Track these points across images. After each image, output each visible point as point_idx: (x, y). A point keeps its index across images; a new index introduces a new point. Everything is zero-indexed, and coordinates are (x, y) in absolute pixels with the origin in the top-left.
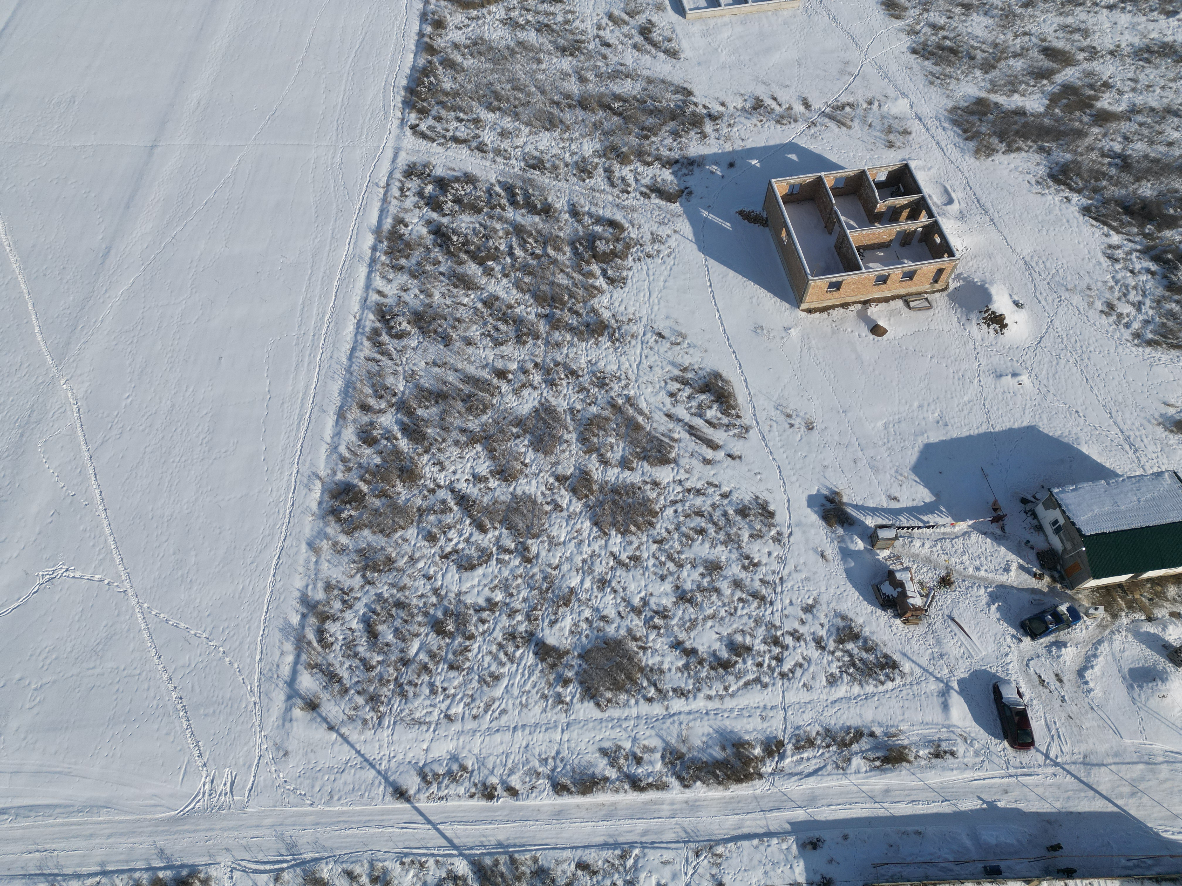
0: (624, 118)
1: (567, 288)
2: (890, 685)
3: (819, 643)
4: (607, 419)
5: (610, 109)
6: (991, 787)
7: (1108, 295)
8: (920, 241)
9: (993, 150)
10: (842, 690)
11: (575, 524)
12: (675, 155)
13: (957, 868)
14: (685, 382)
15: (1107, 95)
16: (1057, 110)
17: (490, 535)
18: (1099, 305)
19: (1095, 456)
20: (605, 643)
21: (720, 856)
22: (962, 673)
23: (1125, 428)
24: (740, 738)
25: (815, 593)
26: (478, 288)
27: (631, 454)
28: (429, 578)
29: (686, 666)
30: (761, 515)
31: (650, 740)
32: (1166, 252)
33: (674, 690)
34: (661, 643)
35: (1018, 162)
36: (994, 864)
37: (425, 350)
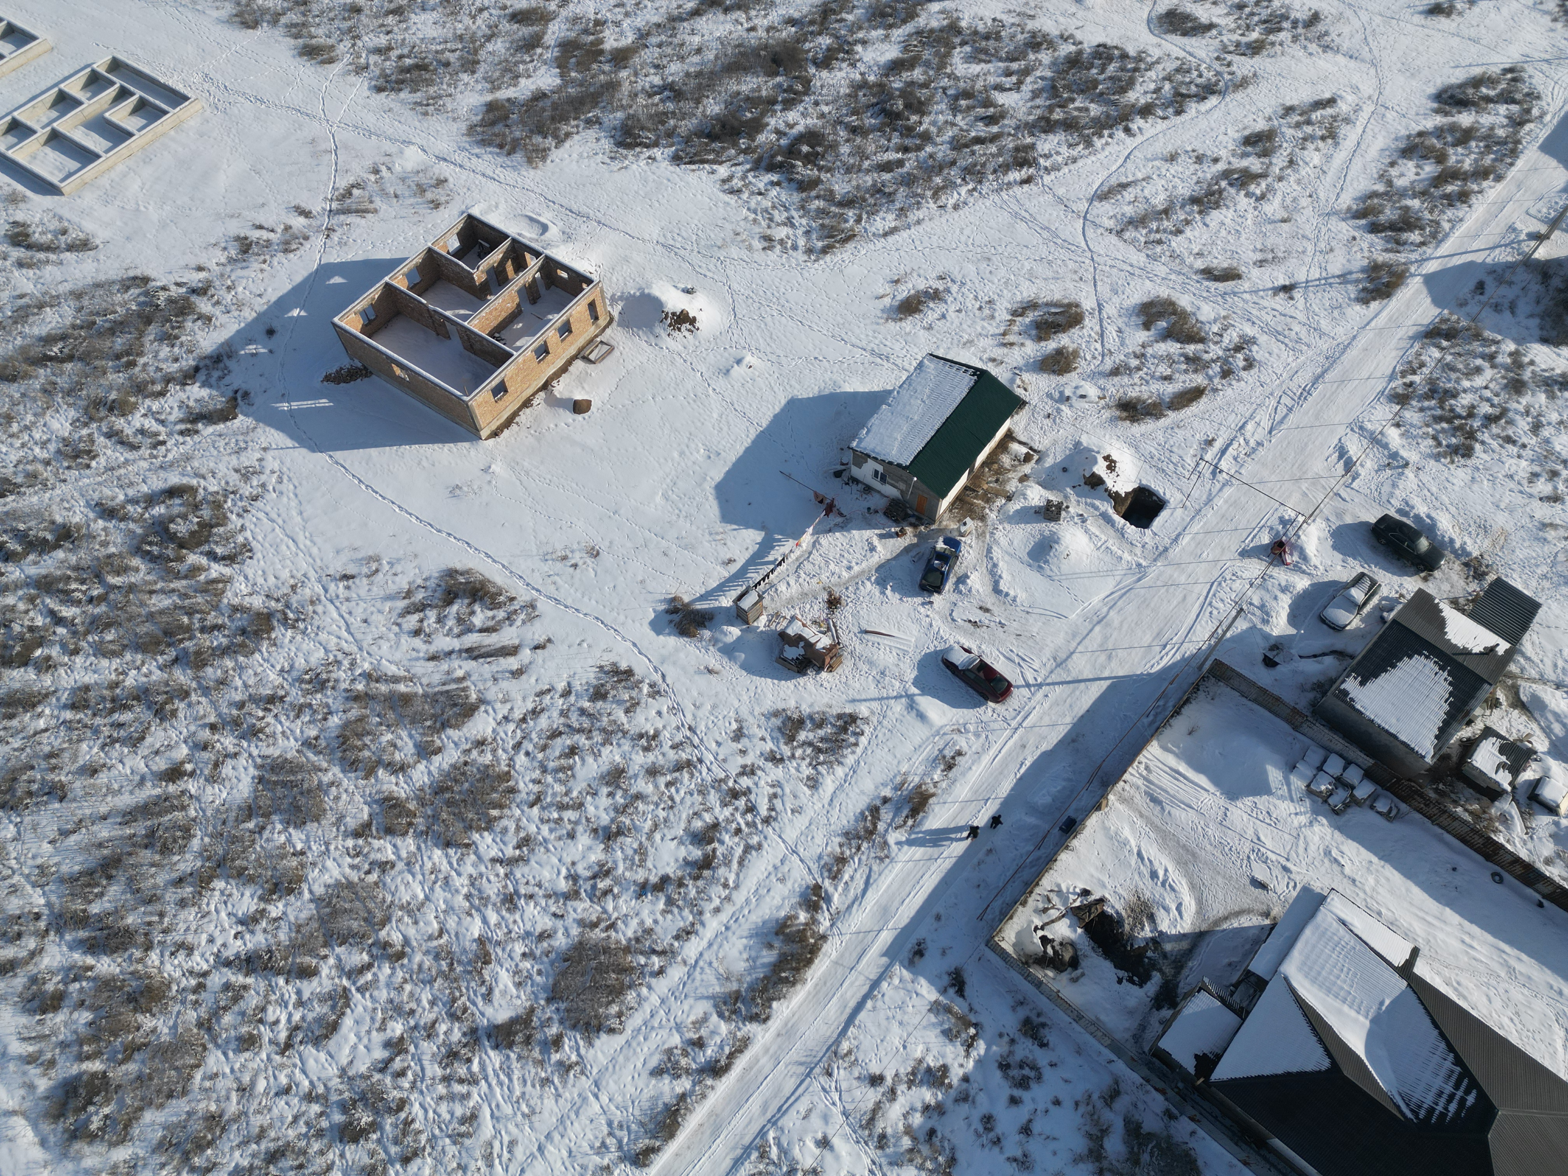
0: (80, 359)
1: (176, 607)
2: (863, 740)
3: (775, 759)
4: (361, 719)
5: (51, 359)
6: (1009, 753)
7: (757, 229)
8: (548, 287)
9: (544, 150)
10: (829, 784)
11: (421, 867)
12: (188, 362)
13: (1042, 851)
14: (421, 608)
15: (607, 33)
16: (573, 74)
17: (325, 971)
18: (758, 244)
19: (861, 389)
20: (566, 960)
21: (850, 1052)
22: (911, 674)
23: (863, 344)
24: (777, 920)
25: (732, 714)
26: (46, 696)
27: (424, 734)
28: (287, 1091)
29: (670, 902)
30: (620, 681)
31: (694, 1011)
32: (773, 156)
33: (677, 937)
34: (625, 904)
35: (577, 149)
36: (1064, 818)
37: (35, 827)
